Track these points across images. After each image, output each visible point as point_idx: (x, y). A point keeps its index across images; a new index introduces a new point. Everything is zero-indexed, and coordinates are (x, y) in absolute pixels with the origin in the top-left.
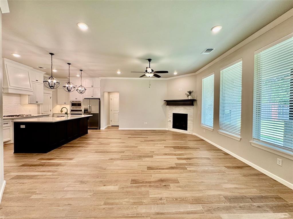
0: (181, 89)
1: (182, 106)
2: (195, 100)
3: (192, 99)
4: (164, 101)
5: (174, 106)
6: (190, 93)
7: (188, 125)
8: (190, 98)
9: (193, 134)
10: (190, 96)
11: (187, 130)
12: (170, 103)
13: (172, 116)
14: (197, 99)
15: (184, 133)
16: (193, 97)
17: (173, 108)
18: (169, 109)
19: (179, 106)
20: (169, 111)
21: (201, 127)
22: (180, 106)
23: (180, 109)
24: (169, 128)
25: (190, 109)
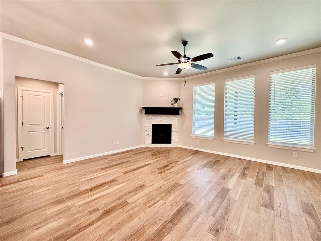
0: (163, 94)
1: (165, 115)
2: (181, 108)
4: (142, 108)
5: (154, 116)
6: (176, 100)
7: (172, 137)
8: (176, 106)
9: (178, 147)
10: (175, 104)
11: (171, 143)
12: (150, 111)
13: (151, 128)
15: (167, 147)
17: (152, 118)
18: (146, 119)
19: (160, 115)
20: (147, 121)
21: (192, 137)
22: (162, 116)
23: (161, 119)
24: (147, 144)
25: (175, 119)
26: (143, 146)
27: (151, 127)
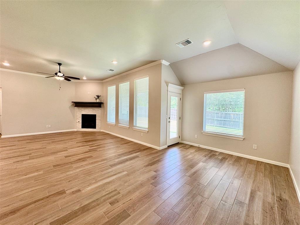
0: (90, 93)
1: (91, 108)
2: (102, 103)
3: (100, 102)
4: (72, 102)
5: (83, 108)
6: (98, 97)
7: (96, 124)
8: (98, 101)
9: (101, 131)
10: (98, 100)
11: (95, 128)
12: (78, 105)
14: (104, 102)
15: (93, 131)
16: (100, 101)
17: (82, 109)
18: (77, 110)
20: (78, 112)
21: (107, 124)
22: (89, 108)
23: (89, 110)
24: (78, 129)
25: (98, 111)
26: (76, 130)
27: (81, 117)
